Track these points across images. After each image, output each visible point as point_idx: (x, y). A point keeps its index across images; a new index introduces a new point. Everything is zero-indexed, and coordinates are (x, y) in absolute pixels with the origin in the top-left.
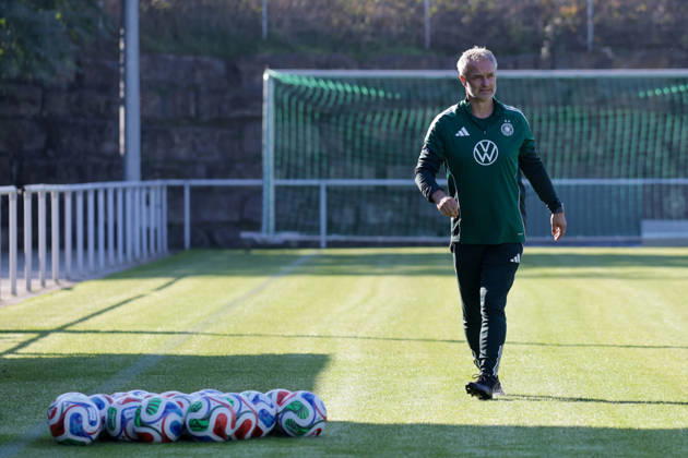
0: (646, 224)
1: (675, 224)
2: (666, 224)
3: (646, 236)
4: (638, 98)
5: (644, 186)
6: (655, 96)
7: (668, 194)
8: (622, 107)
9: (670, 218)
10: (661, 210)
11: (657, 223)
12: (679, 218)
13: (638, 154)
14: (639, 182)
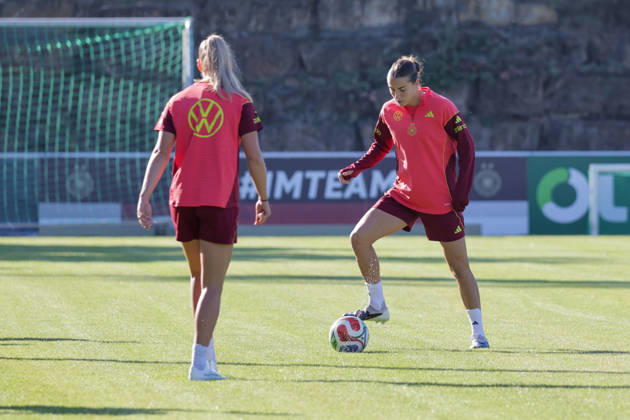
0: (44, 208)
1: (80, 207)
2: (69, 207)
3: (43, 222)
4: (35, 53)
5: (42, 161)
6: (55, 51)
7: (72, 171)
8: (15, 65)
9: (74, 200)
10: (63, 190)
11: (58, 207)
12: (84, 200)
13: (33, 122)
14: (36, 155)
